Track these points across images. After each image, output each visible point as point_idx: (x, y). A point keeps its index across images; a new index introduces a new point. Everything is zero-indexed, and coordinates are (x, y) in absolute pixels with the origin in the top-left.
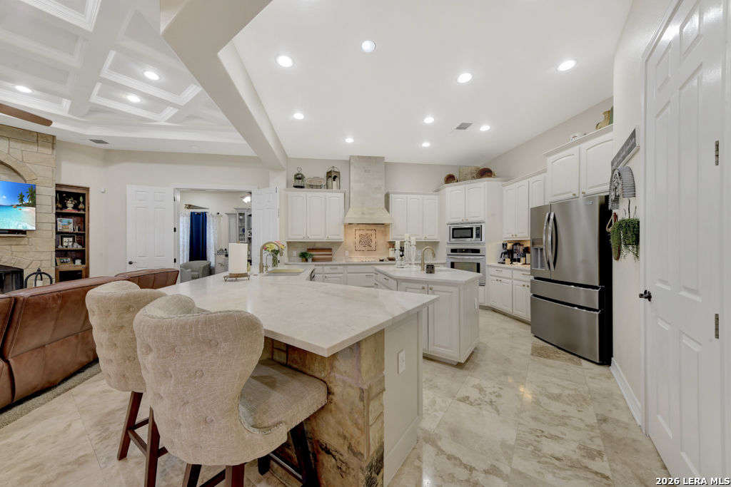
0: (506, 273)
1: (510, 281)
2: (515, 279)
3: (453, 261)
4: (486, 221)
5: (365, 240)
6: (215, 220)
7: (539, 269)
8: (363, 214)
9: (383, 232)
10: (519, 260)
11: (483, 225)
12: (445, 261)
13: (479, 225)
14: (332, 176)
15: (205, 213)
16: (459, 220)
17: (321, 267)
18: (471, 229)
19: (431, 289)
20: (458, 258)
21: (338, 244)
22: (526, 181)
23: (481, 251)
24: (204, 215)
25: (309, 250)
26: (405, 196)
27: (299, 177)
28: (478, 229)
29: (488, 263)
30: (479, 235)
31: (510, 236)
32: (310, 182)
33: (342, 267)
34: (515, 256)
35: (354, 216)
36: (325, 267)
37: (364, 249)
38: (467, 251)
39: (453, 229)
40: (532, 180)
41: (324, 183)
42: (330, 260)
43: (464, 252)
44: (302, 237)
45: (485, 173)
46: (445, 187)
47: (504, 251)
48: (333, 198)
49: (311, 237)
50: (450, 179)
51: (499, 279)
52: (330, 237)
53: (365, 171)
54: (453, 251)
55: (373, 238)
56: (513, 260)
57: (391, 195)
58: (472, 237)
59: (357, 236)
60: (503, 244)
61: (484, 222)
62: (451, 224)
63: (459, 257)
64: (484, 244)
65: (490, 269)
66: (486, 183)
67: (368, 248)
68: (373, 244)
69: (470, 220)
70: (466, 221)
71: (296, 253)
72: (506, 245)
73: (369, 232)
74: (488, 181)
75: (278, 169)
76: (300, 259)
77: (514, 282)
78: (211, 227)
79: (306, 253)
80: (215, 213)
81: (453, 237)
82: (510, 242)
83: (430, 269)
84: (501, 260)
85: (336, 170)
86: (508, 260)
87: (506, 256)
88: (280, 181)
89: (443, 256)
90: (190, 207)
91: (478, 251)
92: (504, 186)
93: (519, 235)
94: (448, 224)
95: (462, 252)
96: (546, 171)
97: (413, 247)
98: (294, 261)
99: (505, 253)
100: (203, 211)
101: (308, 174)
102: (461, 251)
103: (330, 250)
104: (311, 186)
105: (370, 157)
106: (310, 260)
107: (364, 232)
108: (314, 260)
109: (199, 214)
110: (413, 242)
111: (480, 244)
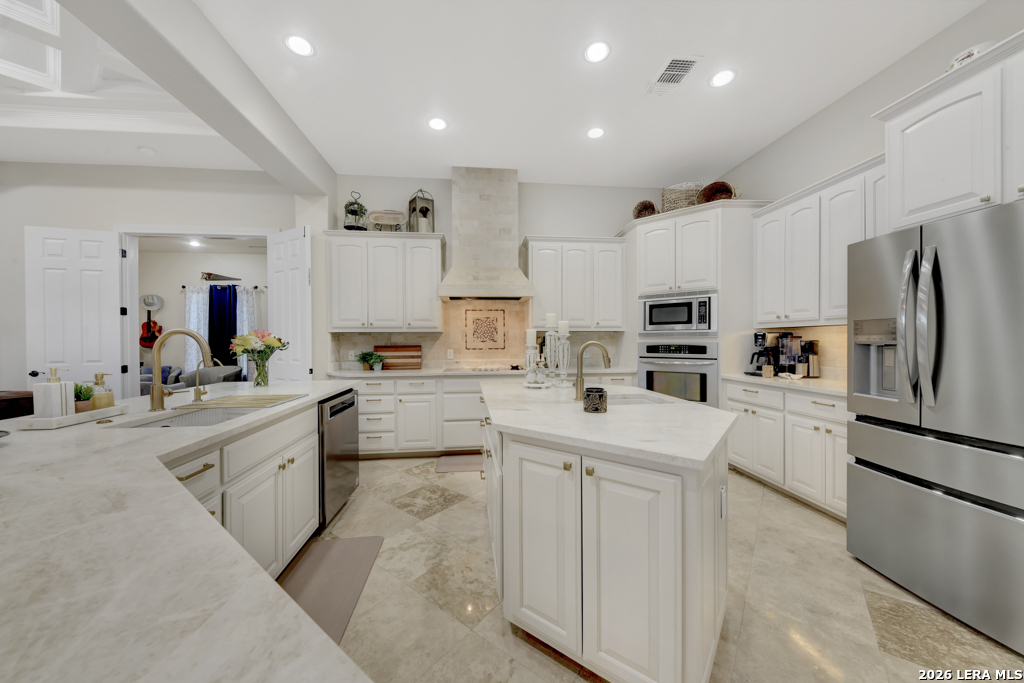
0: (765, 397)
1: (779, 415)
2: (792, 413)
3: (651, 368)
4: (719, 288)
5: (483, 329)
6: (251, 299)
7: (873, 395)
8: (476, 278)
9: (517, 313)
10: (792, 370)
11: (714, 297)
12: (635, 370)
13: (703, 298)
14: (421, 209)
15: (234, 286)
16: (664, 289)
17: (391, 382)
18: (689, 305)
19: (590, 472)
20: (660, 363)
21: (434, 336)
22: (815, 197)
23: (708, 350)
24: (232, 290)
25: (377, 348)
26: (557, 245)
27: (355, 210)
28: (702, 304)
29: (724, 374)
30: (704, 318)
31: (773, 318)
32: (376, 218)
33: (433, 381)
34: (783, 360)
35: (456, 284)
36: (399, 382)
37: (482, 345)
38: (679, 349)
39: (652, 307)
40: (826, 193)
41: (403, 222)
42: (418, 366)
43: (675, 351)
44: (359, 324)
45: (718, 191)
46: (635, 226)
47: (758, 349)
48: (420, 250)
49: (376, 324)
50: (646, 209)
51: (750, 408)
52: (414, 324)
53: (481, 197)
54: (652, 349)
55: (499, 325)
56: (779, 369)
57: (530, 244)
58: (689, 321)
59: (470, 322)
60: (756, 336)
61: (715, 291)
62: (648, 297)
63: (662, 361)
64: (715, 335)
65: (730, 386)
66: (719, 210)
67: (490, 344)
68: (499, 337)
69: (686, 287)
70: (677, 291)
71: (353, 354)
72: (764, 336)
73: (492, 315)
74: (723, 206)
75: (311, 193)
76: (359, 365)
77: (788, 417)
78: (245, 309)
79: (371, 355)
80: (250, 287)
81: (651, 323)
82: (771, 330)
83: (595, 400)
84: (752, 368)
85: (427, 196)
86: (768, 369)
87: (763, 359)
88: (316, 217)
89: (631, 358)
90: (209, 276)
91: (702, 350)
92: (757, 216)
93: (793, 316)
94: (640, 298)
95: (670, 351)
96: (883, 161)
97: (563, 341)
98: (349, 369)
99: (760, 354)
100: (231, 283)
101: (373, 204)
102: (668, 349)
103: (418, 347)
104: (379, 227)
105: (489, 171)
106: (378, 367)
107: (481, 315)
108: (385, 367)
109: (224, 289)
110: (564, 332)
111: (706, 334)
